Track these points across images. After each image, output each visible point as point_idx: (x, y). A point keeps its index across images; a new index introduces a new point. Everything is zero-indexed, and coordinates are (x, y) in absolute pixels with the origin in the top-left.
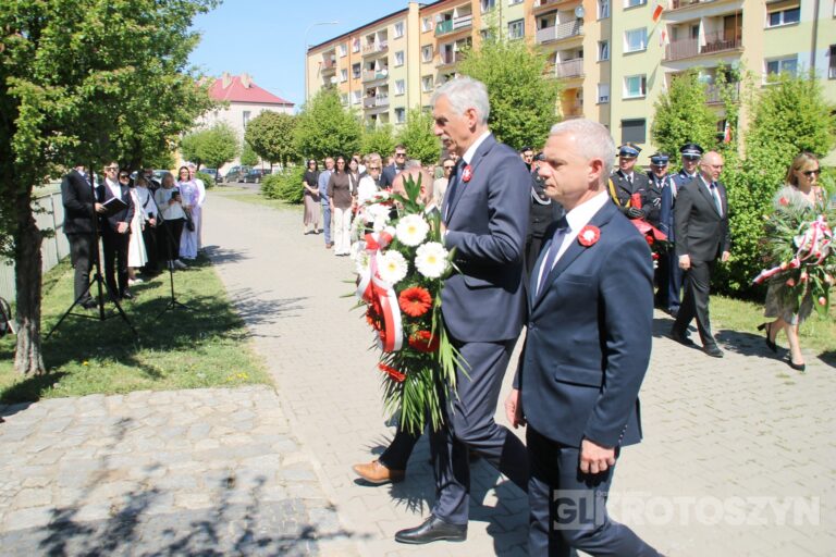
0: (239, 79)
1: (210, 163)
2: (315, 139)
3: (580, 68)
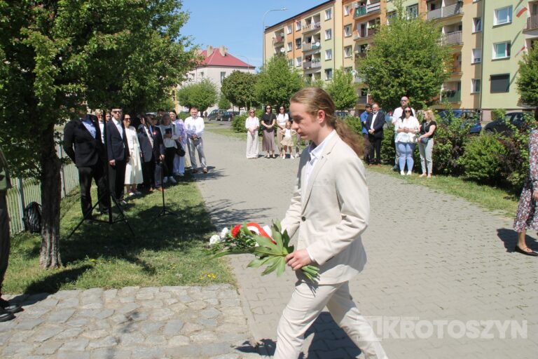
0: (218, 50)
2: (270, 91)
3: (460, 38)
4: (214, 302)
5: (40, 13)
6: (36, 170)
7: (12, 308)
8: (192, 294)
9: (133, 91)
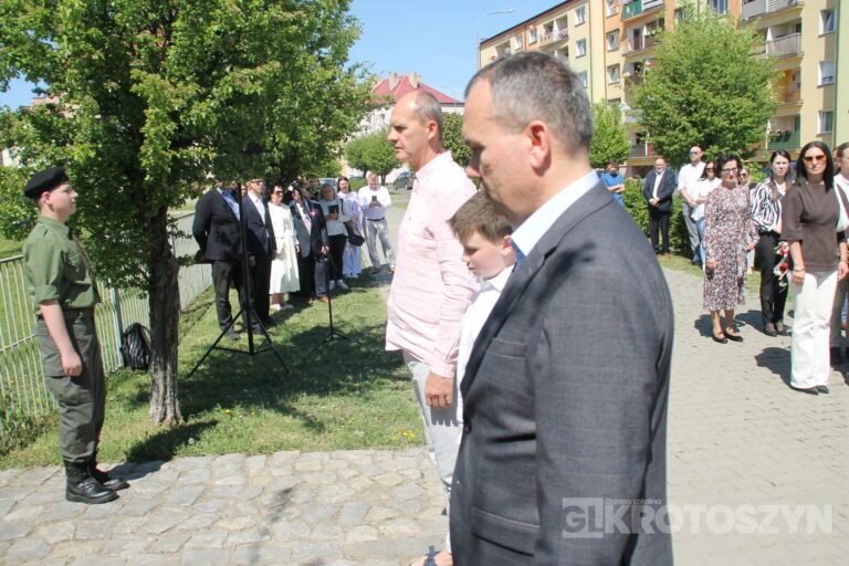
0: (407, 78)
1: (377, 169)
3: (798, 45)
4: (414, 474)
5: (146, 42)
6: (141, 276)
7: (113, 483)
8: (381, 462)
9: (280, 150)
